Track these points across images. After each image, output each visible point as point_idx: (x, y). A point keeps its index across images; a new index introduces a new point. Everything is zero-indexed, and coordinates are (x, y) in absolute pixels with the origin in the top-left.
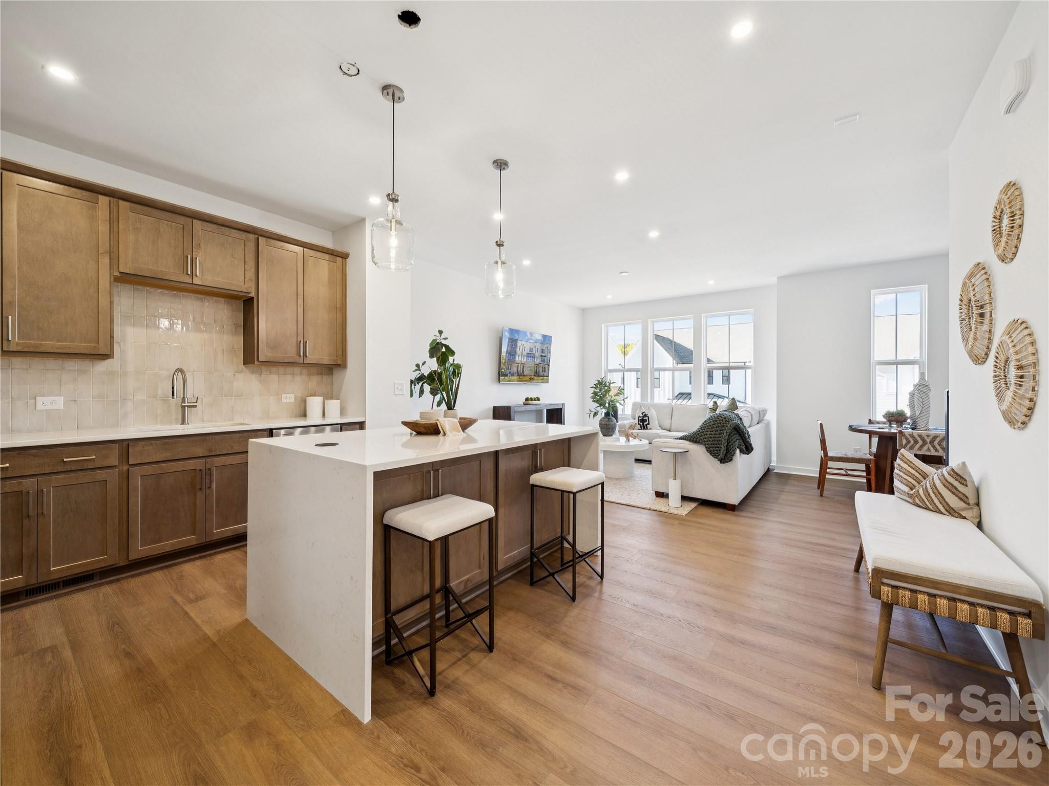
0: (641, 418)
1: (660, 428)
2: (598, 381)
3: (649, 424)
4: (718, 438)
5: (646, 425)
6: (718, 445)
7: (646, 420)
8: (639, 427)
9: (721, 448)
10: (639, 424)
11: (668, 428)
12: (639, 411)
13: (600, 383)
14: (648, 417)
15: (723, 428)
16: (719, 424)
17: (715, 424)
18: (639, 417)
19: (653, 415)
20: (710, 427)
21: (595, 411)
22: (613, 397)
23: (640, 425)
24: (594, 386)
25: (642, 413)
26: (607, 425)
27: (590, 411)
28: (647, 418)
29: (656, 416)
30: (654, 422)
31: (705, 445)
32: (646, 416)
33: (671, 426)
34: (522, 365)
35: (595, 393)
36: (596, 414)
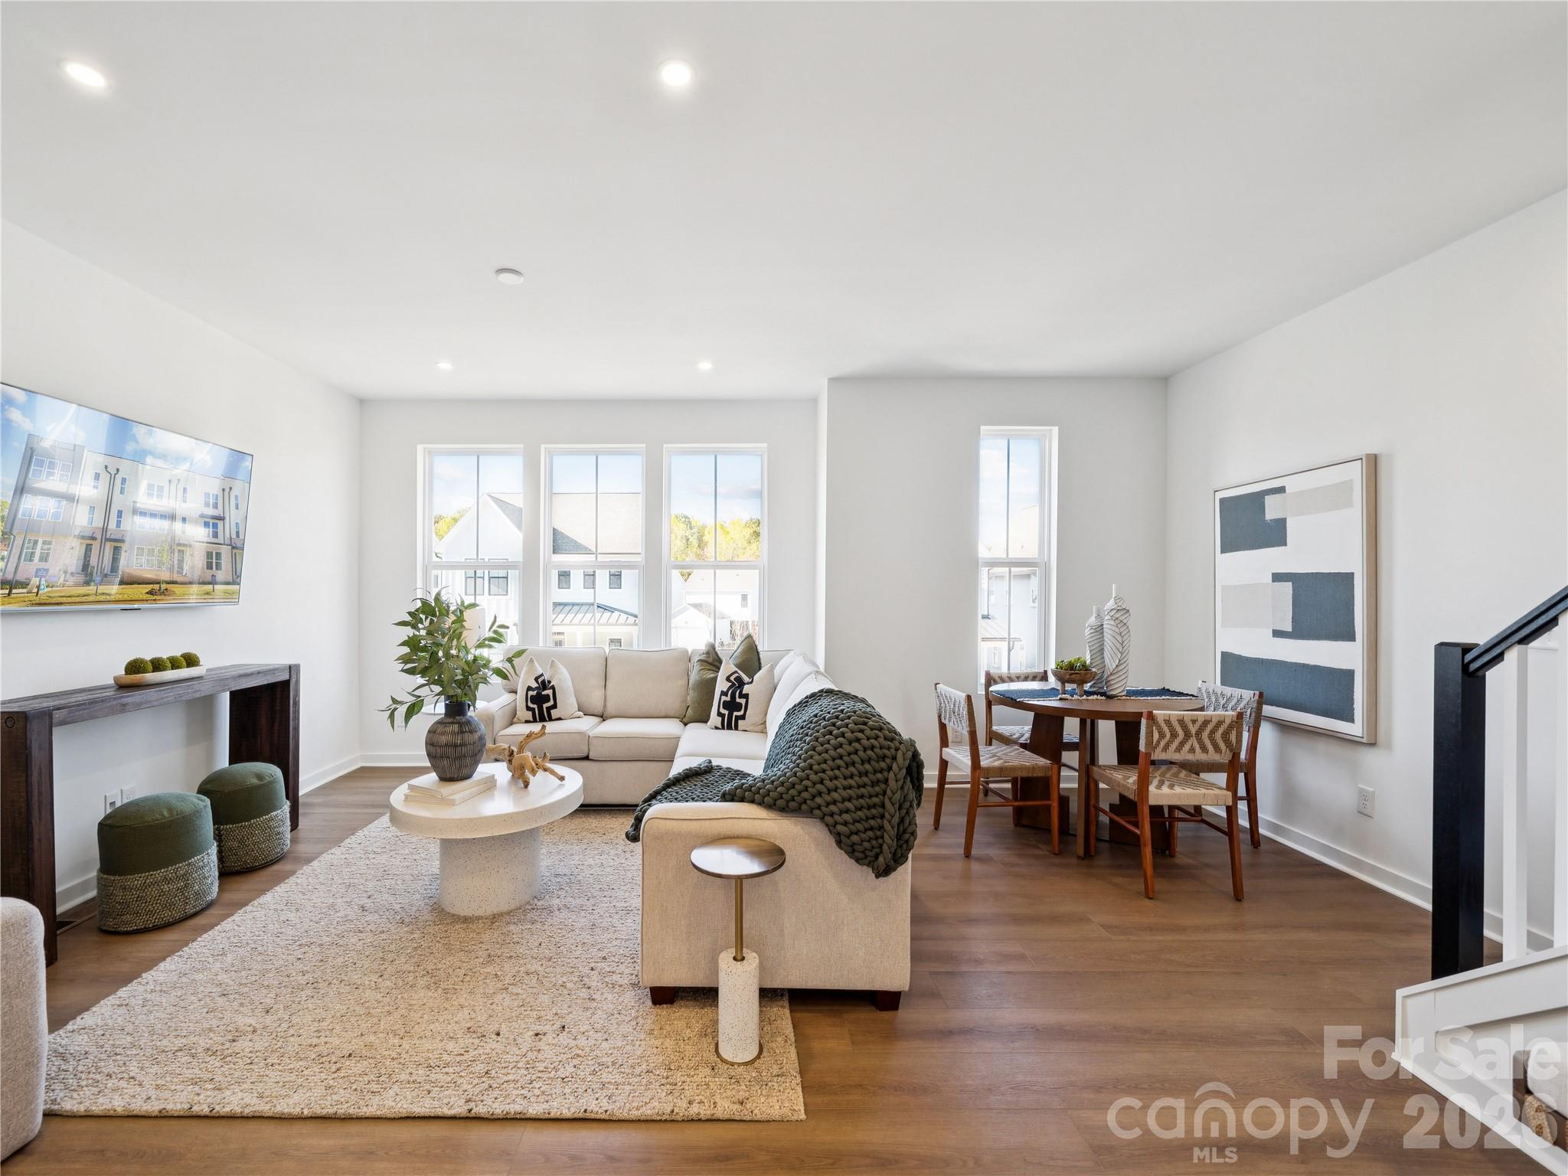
0: (535, 693)
1: (581, 713)
2: (425, 603)
3: (555, 706)
4: (870, 797)
5: (549, 709)
6: (872, 822)
7: (547, 699)
8: (529, 715)
9: (881, 828)
10: (528, 708)
11: (599, 709)
12: (527, 673)
13: (427, 609)
14: (553, 688)
15: (883, 765)
16: (869, 752)
17: (856, 752)
18: (529, 689)
19: (563, 681)
20: (839, 762)
21: (411, 699)
22: (473, 651)
23: (533, 710)
24: (408, 618)
25: (536, 679)
26: (456, 746)
27: (394, 701)
28: (549, 692)
29: (570, 683)
30: (567, 701)
31: (822, 819)
32: (544, 685)
33: (605, 706)
34: (108, 545)
35: (412, 643)
36: (413, 709)
